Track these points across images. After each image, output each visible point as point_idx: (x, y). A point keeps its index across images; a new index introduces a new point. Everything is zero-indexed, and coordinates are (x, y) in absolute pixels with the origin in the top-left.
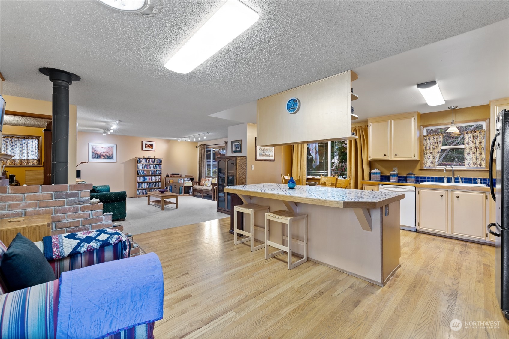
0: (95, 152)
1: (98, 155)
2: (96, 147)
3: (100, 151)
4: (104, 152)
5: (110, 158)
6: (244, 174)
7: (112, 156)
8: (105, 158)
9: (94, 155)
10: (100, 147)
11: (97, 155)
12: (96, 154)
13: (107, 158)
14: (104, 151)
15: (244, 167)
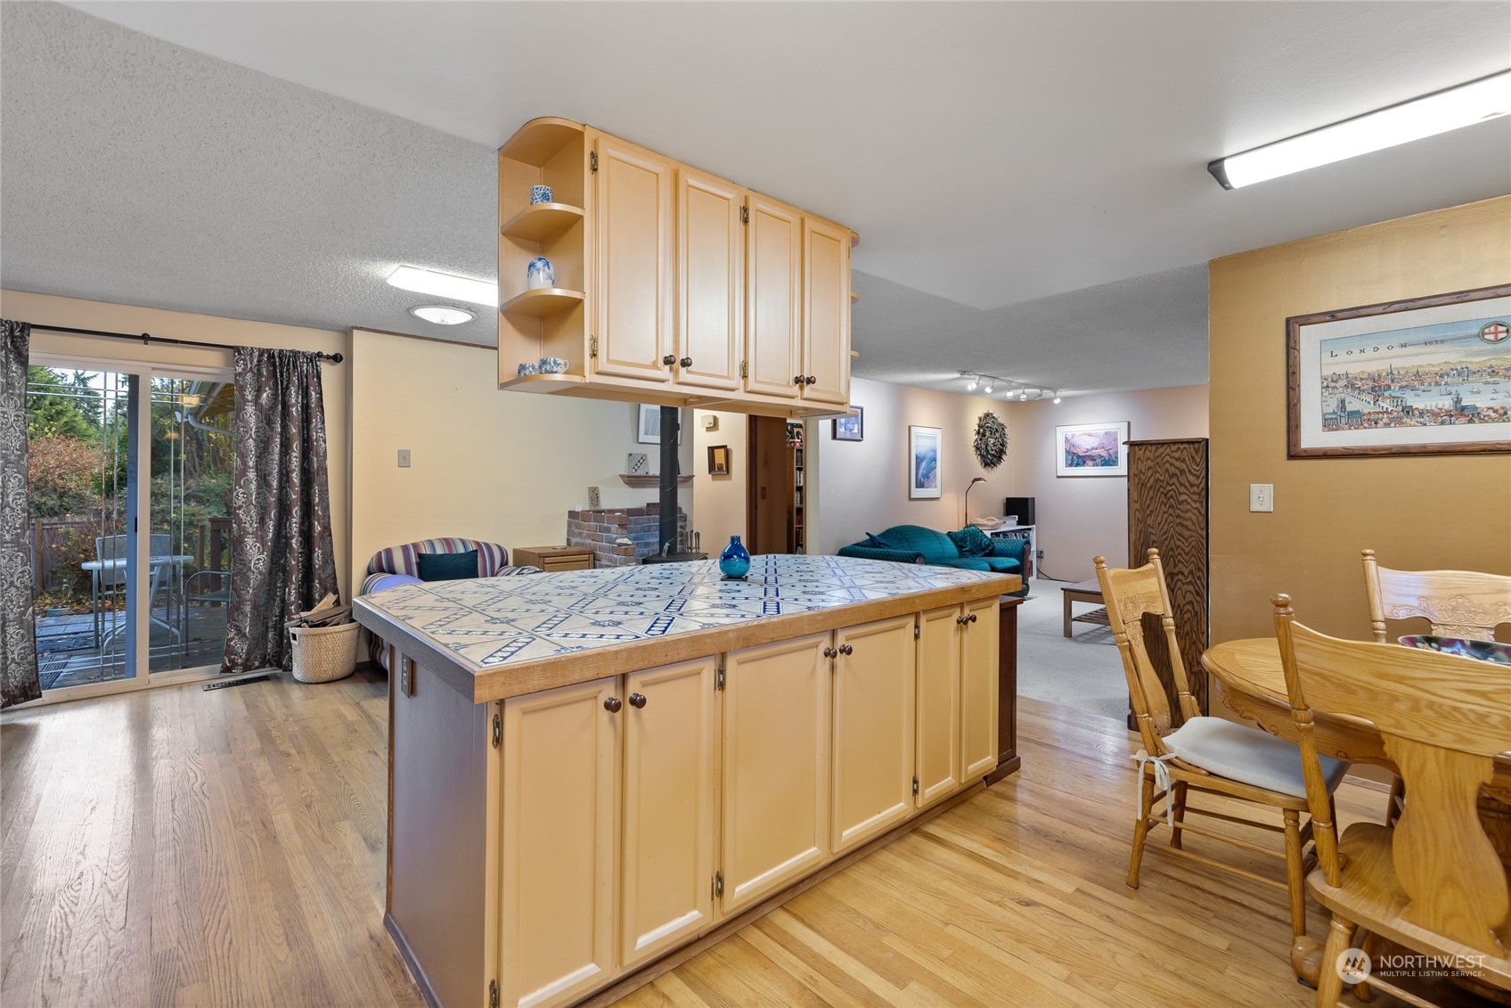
0: (1073, 450)
1: (1079, 457)
2: (1073, 436)
3: (1086, 444)
4: (1093, 448)
5: (1110, 465)
6: (1186, 534)
7: (1117, 458)
8: (1097, 465)
9: (1070, 457)
10: (1084, 434)
11: (1076, 459)
12: (1074, 454)
13: (1102, 465)
14: (1095, 445)
15: (1184, 497)
